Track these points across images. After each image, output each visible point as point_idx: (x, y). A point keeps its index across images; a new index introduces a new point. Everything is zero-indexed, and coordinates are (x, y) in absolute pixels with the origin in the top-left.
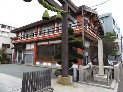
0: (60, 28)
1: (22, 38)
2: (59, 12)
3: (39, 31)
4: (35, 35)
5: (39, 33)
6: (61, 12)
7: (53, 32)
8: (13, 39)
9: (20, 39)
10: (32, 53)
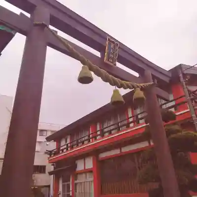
0: (140, 117)
1: (67, 150)
2: (138, 87)
3: (98, 129)
4: (92, 138)
5: (99, 133)
6: (141, 87)
7: (128, 126)
8: (50, 153)
9: (65, 150)
10: (90, 178)
